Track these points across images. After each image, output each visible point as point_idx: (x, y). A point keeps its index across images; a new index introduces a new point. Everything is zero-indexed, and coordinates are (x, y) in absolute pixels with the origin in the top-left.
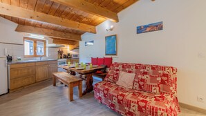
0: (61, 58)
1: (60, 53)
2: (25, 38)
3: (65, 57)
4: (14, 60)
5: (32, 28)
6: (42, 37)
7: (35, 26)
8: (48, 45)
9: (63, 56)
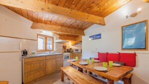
0: (65, 52)
1: (64, 47)
2: (38, 35)
5: (43, 25)
7: (46, 22)
9: (66, 50)
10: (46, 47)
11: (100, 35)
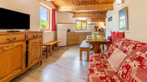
0: (96, 31)
2: (76, 20)
3: (100, 30)
4: (71, 31)
5: (78, 14)
6: (84, 19)
7: (79, 13)
8: (88, 23)
9: (98, 30)
10: (81, 28)
11: (111, 17)
